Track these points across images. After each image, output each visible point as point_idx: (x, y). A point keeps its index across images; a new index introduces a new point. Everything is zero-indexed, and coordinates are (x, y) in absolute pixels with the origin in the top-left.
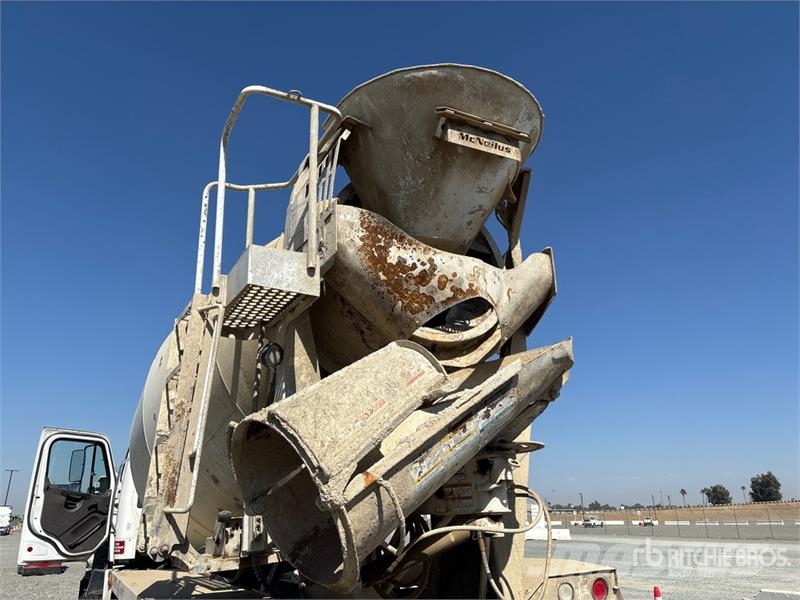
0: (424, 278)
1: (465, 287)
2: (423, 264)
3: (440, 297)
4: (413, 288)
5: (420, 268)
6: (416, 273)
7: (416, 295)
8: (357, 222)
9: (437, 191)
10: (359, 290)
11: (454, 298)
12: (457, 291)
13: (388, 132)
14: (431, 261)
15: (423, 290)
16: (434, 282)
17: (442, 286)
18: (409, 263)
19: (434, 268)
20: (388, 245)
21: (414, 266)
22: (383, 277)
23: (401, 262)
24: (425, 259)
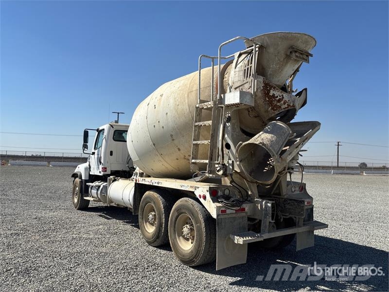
0: (279, 101)
1: (291, 105)
2: (280, 96)
3: (283, 107)
4: (276, 103)
5: (279, 97)
6: (277, 99)
7: (276, 105)
8: (262, 81)
9: (282, 70)
10: (259, 102)
11: (288, 107)
12: (289, 105)
13: (271, 50)
14: (282, 95)
15: (278, 104)
16: (282, 102)
17: (284, 103)
18: (276, 96)
19: (283, 98)
20: (270, 89)
21: (277, 97)
22: (267, 99)
23: (274, 95)
24: (281, 95)
